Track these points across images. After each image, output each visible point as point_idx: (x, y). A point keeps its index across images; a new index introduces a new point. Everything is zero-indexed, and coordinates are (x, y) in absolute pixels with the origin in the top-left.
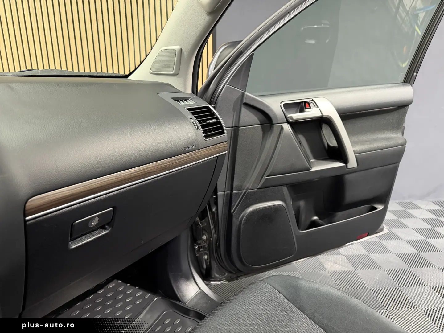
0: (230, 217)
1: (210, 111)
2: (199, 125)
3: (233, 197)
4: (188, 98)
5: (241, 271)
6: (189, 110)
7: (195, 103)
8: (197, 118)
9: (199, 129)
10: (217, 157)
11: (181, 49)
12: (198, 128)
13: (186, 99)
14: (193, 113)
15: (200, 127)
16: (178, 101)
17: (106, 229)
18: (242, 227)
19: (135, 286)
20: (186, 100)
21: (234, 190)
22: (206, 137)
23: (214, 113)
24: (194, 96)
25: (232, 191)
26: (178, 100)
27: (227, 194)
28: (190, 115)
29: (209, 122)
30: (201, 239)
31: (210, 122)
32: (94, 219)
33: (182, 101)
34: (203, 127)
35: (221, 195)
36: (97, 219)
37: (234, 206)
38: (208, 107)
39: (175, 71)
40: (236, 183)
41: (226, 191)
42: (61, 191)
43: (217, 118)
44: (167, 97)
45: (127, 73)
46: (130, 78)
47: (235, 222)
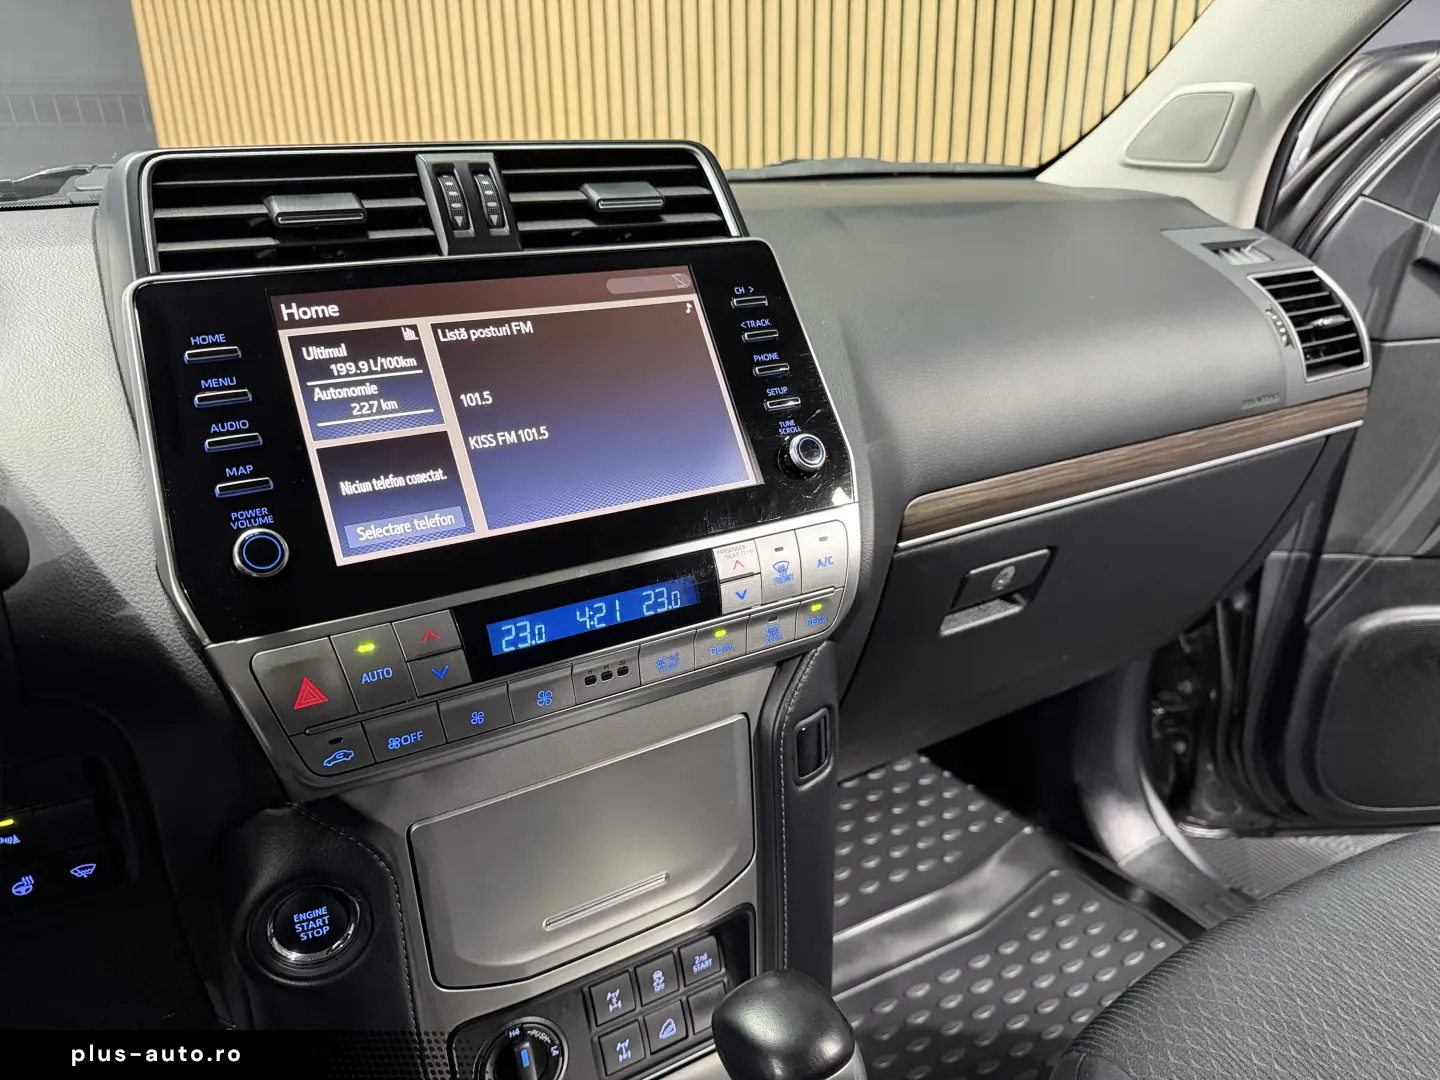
0: (1295, 636)
1: (1320, 286)
2: (1293, 331)
3: (1320, 574)
4: (1245, 243)
5: (1302, 813)
6: (1263, 281)
7: (1267, 259)
8: (1287, 307)
9: (1292, 345)
10: (1328, 437)
11: (1254, 92)
12: (1289, 342)
13: (1238, 246)
14: (1276, 294)
15: (1296, 339)
16: (1216, 252)
17: (1014, 602)
18: (1336, 674)
19: (967, 781)
20: (1238, 250)
21: (1327, 547)
22: (1312, 369)
23: (1332, 292)
24: (1264, 238)
25: (1317, 552)
26: (1217, 248)
27: (1300, 560)
28: (1265, 299)
29: (1320, 322)
30: (1173, 688)
31: (1324, 325)
32: (1005, 570)
33: (1227, 250)
34: (1304, 337)
35: (1276, 561)
36: (1011, 571)
37: (1318, 601)
38: (1312, 275)
39: (1215, 160)
40: (1336, 530)
41: (1297, 546)
42: (967, 490)
43: (1343, 311)
44: (1191, 241)
45: (1031, 163)
46: (1042, 178)
47: (1315, 654)
